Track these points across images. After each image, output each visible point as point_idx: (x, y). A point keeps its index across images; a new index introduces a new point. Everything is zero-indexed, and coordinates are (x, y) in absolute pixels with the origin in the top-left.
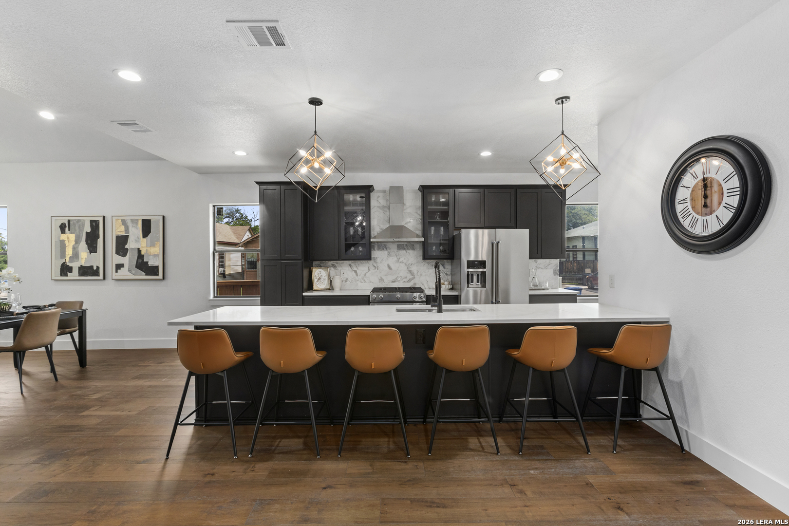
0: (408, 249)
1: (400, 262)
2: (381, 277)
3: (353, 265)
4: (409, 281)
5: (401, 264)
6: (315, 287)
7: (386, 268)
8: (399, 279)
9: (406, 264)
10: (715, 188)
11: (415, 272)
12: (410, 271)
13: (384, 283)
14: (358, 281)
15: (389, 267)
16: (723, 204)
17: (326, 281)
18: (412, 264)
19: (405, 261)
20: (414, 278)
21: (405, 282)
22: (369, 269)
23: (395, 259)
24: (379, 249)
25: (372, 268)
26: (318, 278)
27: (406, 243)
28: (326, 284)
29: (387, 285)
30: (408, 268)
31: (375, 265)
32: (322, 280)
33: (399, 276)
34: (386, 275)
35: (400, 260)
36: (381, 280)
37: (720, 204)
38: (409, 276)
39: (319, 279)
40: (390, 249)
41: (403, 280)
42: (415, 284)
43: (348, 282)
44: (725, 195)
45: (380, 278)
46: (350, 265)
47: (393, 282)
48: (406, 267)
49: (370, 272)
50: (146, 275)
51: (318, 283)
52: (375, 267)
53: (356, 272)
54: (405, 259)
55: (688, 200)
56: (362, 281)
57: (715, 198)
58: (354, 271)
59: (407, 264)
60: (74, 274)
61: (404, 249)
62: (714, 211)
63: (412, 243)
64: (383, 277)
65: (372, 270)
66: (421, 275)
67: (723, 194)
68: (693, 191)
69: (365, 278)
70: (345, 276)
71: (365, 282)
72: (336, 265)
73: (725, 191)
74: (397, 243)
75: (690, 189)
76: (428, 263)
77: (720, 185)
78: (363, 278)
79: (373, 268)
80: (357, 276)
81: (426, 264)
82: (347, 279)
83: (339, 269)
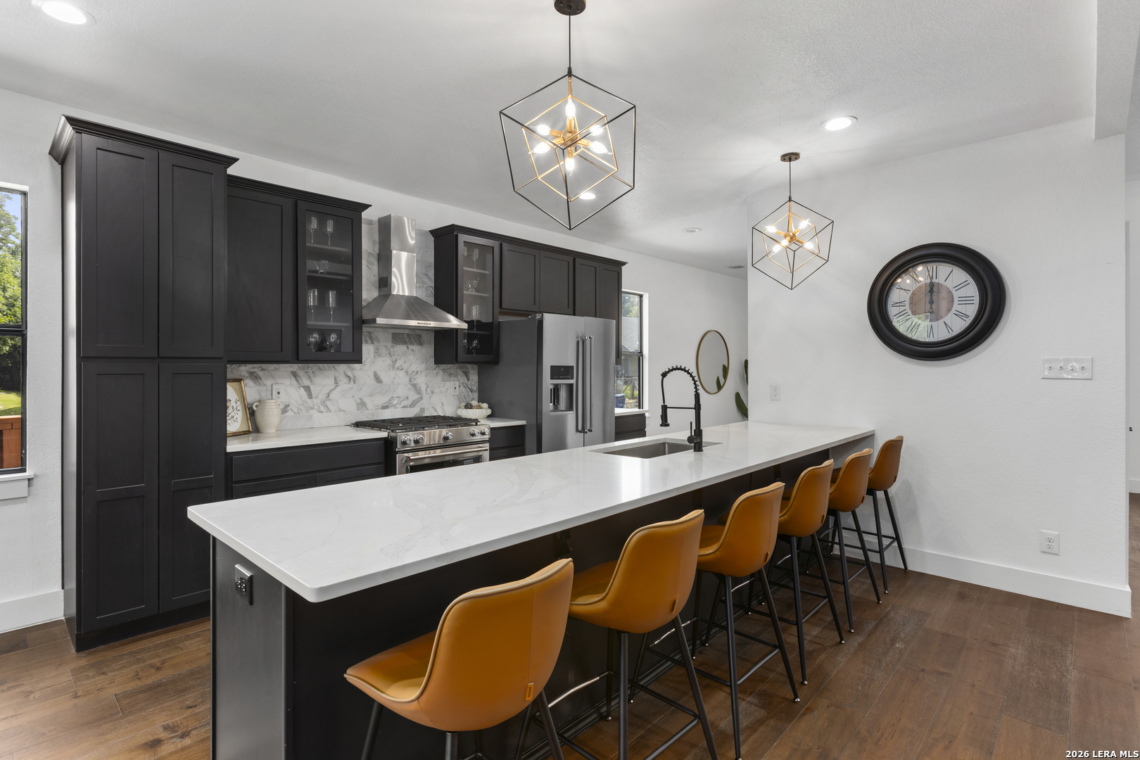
0: (412, 344)
1: (398, 369)
2: (361, 399)
3: (301, 373)
4: (413, 405)
5: (401, 374)
7: (372, 381)
8: (395, 402)
9: (407, 372)
10: (944, 294)
11: (423, 387)
12: (414, 386)
13: (366, 411)
14: (312, 408)
15: (378, 379)
16: (953, 311)
17: (240, 413)
18: (417, 372)
19: (405, 367)
20: (421, 398)
21: (405, 407)
22: (336, 382)
23: (389, 361)
25: (343, 380)
27: (407, 332)
28: (240, 420)
29: (373, 415)
30: (410, 380)
31: (350, 374)
33: (395, 395)
34: (371, 395)
35: (398, 365)
36: (362, 405)
37: (949, 310)
38: (413, 396)
40: (378, 341)
41: (402, 405)
42: (423, 410)
43: (289, 413)
44: (956, 302)
45: (359, 401)
46: (295, 375)
47: (385, 407)
48: (408, 379)
49: (338, 389)
52: (349, 377)
53: (307, 389)
54: (405, 362)
55: (907, 303)
56: (322, 408)
57: (944, 305)
58: (304, 387)
59: (410, 372)
61: (405, 343)
62: (942, 318)
63: (418, 332)
64: (366, 400)
65: (344, 385)
66: (433, 393)
67: (953, 301)
68: (913, 294)
69: (328, 403)
70: (284, 398)
71: (329, 410)
72: (261, 374)
73: (956, 300)
74: (392, 331)
75: (910, 293)
76: (444, 371)
77: (950, 292)
78: (323, 403)
79: (345, 380)
80: (310, 396)
81: (441, 372)
82: (287, 406)
83: (269, 382)
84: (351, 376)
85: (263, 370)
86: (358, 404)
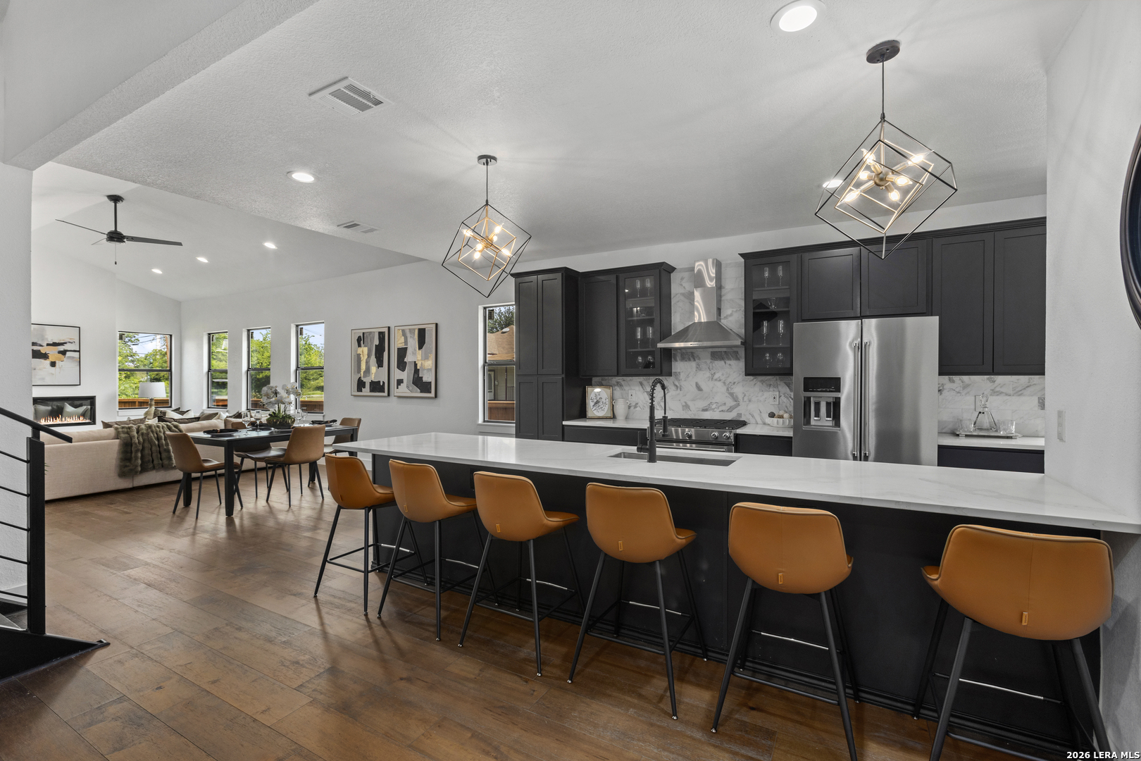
0: (729, 359)
1: (716, 380)
2: (685, 402)
3: (645, 383)
4: (730, 410)
5: (719, 384)
6: (589, 414)
7: (694, 389)
8: (714, 406)
9: (724, 383)
11: (740, 397)
12: (732, 394)
13: (690, 412)
15: (699, 388)
17: (607, 406)
18: (734, 383)
19: (723, 378)
20: (738, 405)
21: (722, 411)
23: (708, 374)
24: (683, 359)
26: (595, 401)
27: (725, 349)
28: (606, 410)
29: (695, 415)
30: (728, 389)
31: (677, 384)
32: (601, 404)
33: (714, 401)
34: (693, 400)
35: (716, 376)
36: (686, 407)
38: (731, 403)
39: (597, 402)
40: (699, 359)
41: (720, 409)
42: (740, 415)
43: (638, 409)
45: (684, 404)
46: (641, 384)
47: (705, 410)
48: (725, 388)
49: (669, 394)
50: (421, 392)
51: (594, 408)
52: (677, 386)
54: (723, 375)
58: (646, 392)
59: (727, 383)
60: (366, 391)
61: (722, 359)
63: (735, 350)
64: (689, 403)
65: (673, 391)
66: (750, 401)
70: (633, 400)
72: (623, 383)
74: (711, 350)
76: (762, 382)
78: (659, 404)
79: (674, 388)
81: (759, 383)
82: (637, 404)
83: (626, 388)
84: (678, 385)
85: (624, 380)
86: (683, 406)
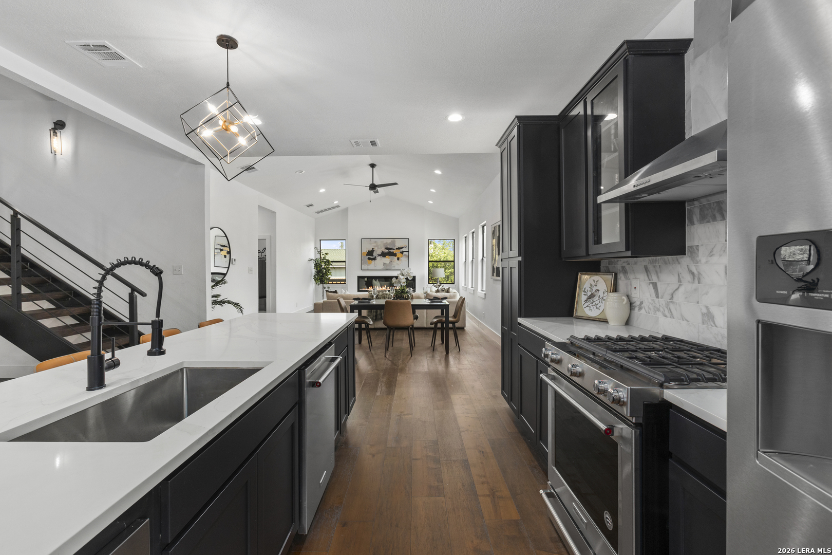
2: (707, 307)
3: (650, 267)
6: (578, 312)
7: (722, 280)
13: (714, 328)
14: (659, 310)
17: (605, 302)
22: (680, 281)
24: (703, 219)
25: (687, 277)
26: (589, 294)
28: (602, 308)
31: (694, 269)
32: (596, 298)
34: (721, 305)
39: (592, 296)
43: (643, 311)
45: (705, 310)
46: (647, 270)
49: (682, 289)
51: (587, 304)
52: (693, 273)
53: (655, 285)
56: (666, 312)
58: (652, 283)
60: (495, 275)
65: (688, 285)
69: (671, 306)
70: (639, 295)
71: (672, 316)
72: (627, 268)
78: (667, 305)
79: (688, 277)
80: (657, 297)
82: (642, 303)
83: (631, 276)
84: (696, 272)
85: (629, 264)
86: (703, 314)
